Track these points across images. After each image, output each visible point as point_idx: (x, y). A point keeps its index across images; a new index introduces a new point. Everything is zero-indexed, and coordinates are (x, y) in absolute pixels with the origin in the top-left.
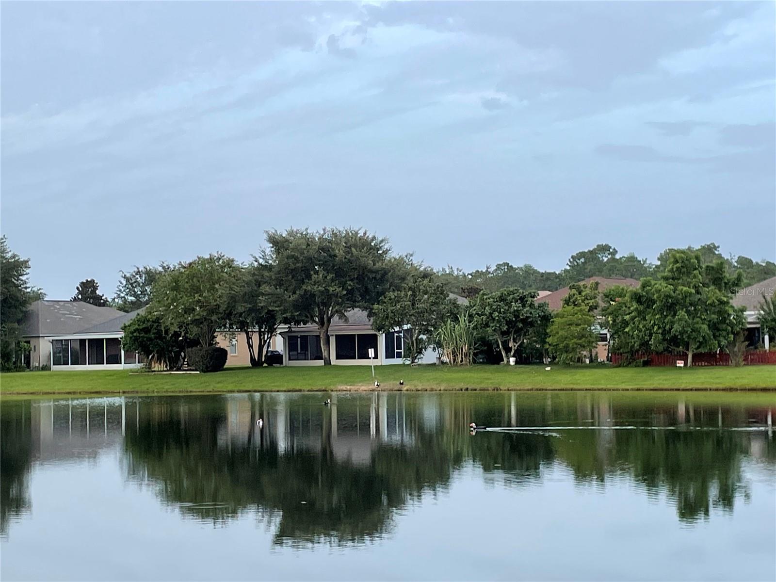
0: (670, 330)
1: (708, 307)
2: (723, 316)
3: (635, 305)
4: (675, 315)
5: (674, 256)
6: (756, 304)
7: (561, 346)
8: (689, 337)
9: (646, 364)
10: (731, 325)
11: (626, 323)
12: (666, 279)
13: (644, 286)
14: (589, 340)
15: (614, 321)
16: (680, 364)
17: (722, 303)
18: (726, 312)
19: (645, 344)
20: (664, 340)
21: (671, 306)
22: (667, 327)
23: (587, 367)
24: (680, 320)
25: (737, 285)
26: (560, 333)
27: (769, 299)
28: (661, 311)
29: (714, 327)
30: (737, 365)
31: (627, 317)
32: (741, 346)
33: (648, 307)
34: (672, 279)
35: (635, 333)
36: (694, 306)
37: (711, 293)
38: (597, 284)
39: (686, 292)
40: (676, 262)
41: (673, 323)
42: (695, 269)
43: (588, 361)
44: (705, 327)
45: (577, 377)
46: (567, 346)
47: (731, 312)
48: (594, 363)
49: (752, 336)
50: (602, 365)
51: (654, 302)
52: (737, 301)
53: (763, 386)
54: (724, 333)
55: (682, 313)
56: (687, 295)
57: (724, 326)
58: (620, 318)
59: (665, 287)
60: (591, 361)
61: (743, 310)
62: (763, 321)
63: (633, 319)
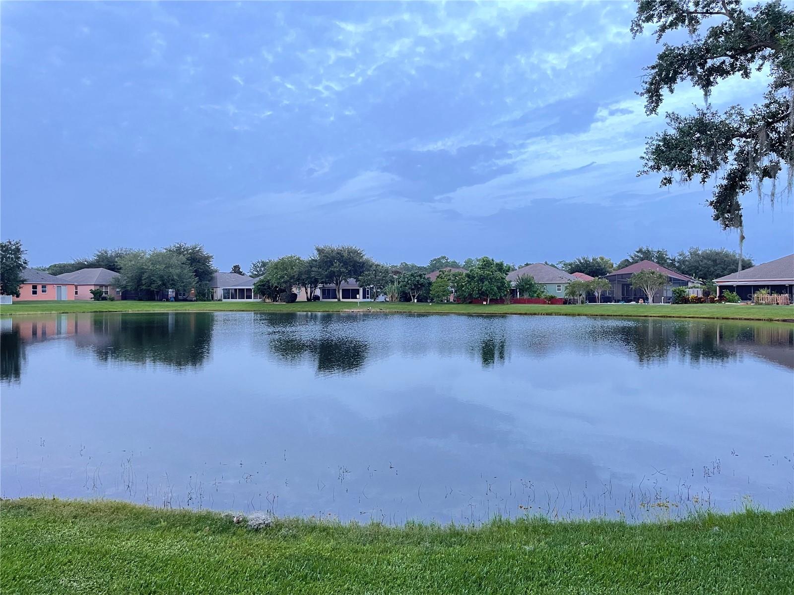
0: (482, 289)
1: (497, 280)
2: (503, 283)
3: (467, 279)
4: (483, 283)
5: (483, 259)
6: (515, 279)
7: (436, 295)
8: (489, 292)
9: (470, 303)
10: (506, 287)
11: (463, 286)
12: (480, 268)
13: (471, 271)
14: (446, 293)
15: (457, 285)
16: (485, 303)
17: (502, 278)
18: (504, 282)
19: (470, 295)
20: (479, 293)
21: (482, 279)
22: (480, 288)
23: (445, 304)
24: (486, 285)
25: (508, 271)
26: (436, 289)
27: (520, 278)
28: (478, 282)
29: (499, 288)
30: (507, 304)
31: (463, 284)
32: (509, 297)
33: (472, 279)
34: (482, 268)
35: (466, 290)
36: (491, 280)
37: (498, 274)
38: (450, 270)
39: (489, 273)
40: (484, 261)
41: (482, 286)
42: (492, 265)
43: (446, 301)
44: (495, 288)
45: (443, 307)
46: (439, 295)
47: (506, 282)
48: (448, 302)
49: (513, 292)
50: (451, 303)
51: (475, 278)
52: (507, 278)
53: (519, 312)
54: (503, 291)
55: (486, 283)
56: (489, 275)
57: (503, 288)
58: (460, 284)
59: (481, 272)
60: (447, 301)
61: (510, 282)
62: (517, 286)
63: (466, 284)
